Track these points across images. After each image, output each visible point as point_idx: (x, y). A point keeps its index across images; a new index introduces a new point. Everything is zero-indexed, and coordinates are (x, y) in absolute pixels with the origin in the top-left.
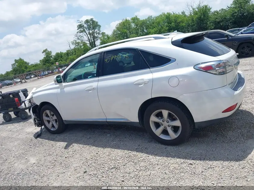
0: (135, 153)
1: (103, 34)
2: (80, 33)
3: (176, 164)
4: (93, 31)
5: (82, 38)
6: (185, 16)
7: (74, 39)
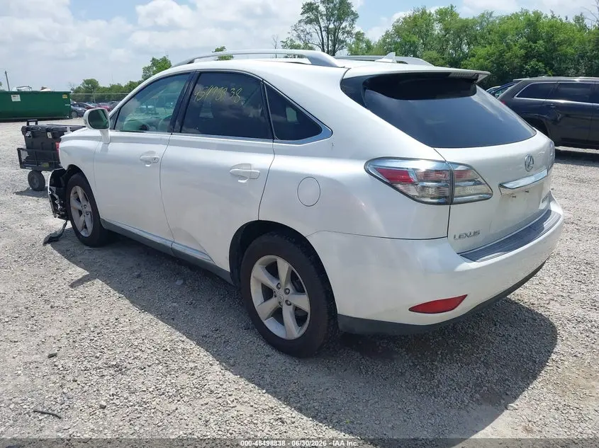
0: (190, 345)
1: (359, 36)
2: (306, 23)
3: (252, 406)
4: (337, 24)
5: (308, 37)
6: (583, 28)
7: (289, 36)
